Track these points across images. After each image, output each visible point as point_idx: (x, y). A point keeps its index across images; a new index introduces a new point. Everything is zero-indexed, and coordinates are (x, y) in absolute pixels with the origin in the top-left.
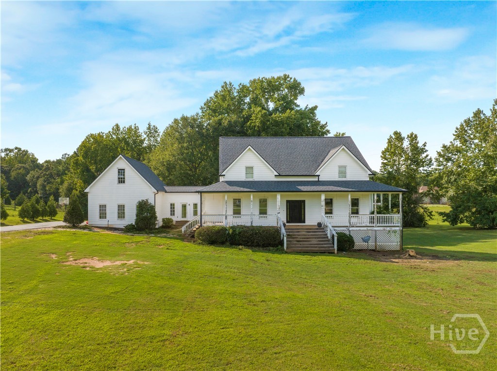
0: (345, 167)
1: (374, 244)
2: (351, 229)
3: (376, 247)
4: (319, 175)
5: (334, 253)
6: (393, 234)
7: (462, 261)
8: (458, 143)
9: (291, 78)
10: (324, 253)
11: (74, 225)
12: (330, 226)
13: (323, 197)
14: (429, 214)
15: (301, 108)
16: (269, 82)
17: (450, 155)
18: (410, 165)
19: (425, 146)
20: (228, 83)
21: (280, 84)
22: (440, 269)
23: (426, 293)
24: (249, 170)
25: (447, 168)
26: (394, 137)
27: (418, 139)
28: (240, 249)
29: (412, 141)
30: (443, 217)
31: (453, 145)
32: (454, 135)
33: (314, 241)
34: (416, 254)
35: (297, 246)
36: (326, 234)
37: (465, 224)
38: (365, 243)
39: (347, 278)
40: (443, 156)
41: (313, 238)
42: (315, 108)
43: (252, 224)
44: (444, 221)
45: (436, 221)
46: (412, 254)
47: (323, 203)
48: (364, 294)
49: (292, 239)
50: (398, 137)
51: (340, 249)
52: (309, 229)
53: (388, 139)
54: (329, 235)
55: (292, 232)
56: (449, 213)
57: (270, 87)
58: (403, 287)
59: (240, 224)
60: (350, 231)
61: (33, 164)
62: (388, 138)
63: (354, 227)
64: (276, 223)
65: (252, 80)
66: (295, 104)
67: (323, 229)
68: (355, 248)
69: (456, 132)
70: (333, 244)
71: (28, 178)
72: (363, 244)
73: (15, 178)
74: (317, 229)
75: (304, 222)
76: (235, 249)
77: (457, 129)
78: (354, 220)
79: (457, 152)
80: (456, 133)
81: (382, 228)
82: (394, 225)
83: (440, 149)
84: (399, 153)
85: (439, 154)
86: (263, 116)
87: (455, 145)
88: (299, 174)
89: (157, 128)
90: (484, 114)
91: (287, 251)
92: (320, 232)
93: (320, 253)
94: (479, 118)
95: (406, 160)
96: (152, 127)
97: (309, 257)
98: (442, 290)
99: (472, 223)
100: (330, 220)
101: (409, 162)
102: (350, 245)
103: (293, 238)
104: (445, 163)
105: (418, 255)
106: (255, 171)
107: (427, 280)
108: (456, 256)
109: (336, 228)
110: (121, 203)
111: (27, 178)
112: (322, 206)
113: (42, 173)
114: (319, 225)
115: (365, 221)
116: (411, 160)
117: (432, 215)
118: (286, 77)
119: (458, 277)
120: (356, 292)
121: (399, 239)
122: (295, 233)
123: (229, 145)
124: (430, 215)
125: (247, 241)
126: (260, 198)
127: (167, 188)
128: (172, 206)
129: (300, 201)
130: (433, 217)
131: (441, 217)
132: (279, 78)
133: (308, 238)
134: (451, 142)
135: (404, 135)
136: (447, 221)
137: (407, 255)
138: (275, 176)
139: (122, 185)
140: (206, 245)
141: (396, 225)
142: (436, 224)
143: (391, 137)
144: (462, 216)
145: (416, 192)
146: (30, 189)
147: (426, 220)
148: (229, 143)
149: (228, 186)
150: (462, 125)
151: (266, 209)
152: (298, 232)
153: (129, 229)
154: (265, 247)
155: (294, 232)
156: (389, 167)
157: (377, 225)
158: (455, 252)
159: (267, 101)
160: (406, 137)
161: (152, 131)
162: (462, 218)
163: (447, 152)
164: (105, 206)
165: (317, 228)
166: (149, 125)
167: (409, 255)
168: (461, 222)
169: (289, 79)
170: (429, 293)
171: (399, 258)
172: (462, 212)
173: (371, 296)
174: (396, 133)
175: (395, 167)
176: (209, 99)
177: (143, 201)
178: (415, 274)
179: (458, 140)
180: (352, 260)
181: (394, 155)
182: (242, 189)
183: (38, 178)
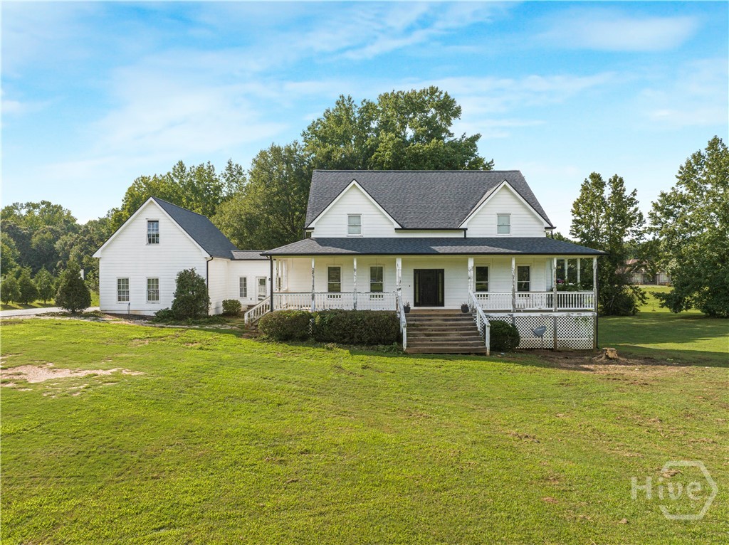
0: (508, 215)
1: (552, 339)
2: (515, 315)
3: (555, 344)
4: (467, 229)
5: (484, 354)
6: (583, 324)
7: (693, 367)
8: (683, 190)
9: (441, 93)
10: (469, 354)
11: (73, 312)
12: (480, 310)
13: (471, 263)
14: (640, 296)
15: (455, 137)
16: (408, 99)
17: (671, 207)
18: (613, 224)
19: (635, 195)
20: (346, 98)
21: (424, 101)
22: (657, 380)
23: (631, 428)
24: (354, 219)
25: (666, 227)
26: (590, 181)
27: (624, 185)
28: (328, 349)
29: (615, 188)
30: (661, 300)
31: (675, 193)
32: (678, 177)
33: (454, 335)
34: (618, 355)
35: (425, 342)
36: (475, 324)
37: (694, 311)
38: (538, 339)
39: (493, 400)
40: (661, 209)
41: (452, 330)
42: (477, 137)
43: (355, 307)
44: (662, 306)
45: (651, 306)
46: (611, 355)
47: (472, 273)
48: (514, 432)
49: (418, 332)
50: (597, 180)
51: (496, 348)
52: (449, 315)
53: (582, 185)
54: (478, 325)
55: (419, 320)
56: (669, 295)
57: (411, 105)
58: (591, 417)
59: (334, 308)
60: (514, 318)
61: (67, 225)
62: (583, 183)
63: (520, 311)
64: (395, 307)
65: (383, 95)
66: (447, 131)
67: (471, 315)
68: (521, 345)
69: (680, 173)
70: (485, 338)
71: (58, 245)
72: (534, 339)
73: (37, 246)
74: (461, 315)
75: (443, 305)
76: (320, 349)
77: (682, 168)
78: (521, 301)
79: (681, 202)
80: (680, 175)
81: (565, 314)
82: (585, 308)
83: (656, 199)
84: (597, 206)
85: (656, 206)
86: (396, 146)
87: (678, 193)
88: (434, 227)
89: (241, 169)
90: (723, 145)
91: (408, 351)
92: (465, 320)
93: (462, 354)
94: (716, 150)
95: (607, 217)
96: (233, 167)
97: (439, 362)
98: (661, 421)
99: (704, 308)
100: (483, 301)
101: (611, 219)
102: (512, 341)
103: (421, 330)
104: (663, 219)
105: (622, 357)
106: (364, 221)
107: (634, 403)
108: (682, 359)
109: (491, 314)
110: (153, 275)
111: (55, 246)
112: (469, 278)
113: (78, 237)
114: (465, 308)
115: (538, 301)
116: (614, 216)
117: (645, 298)
118: (433, 91)
119: (687, 396)
120: (500, 428)
121: (592, 332)
122: (424, 322)
123: (327, 182)
124: (643, 297)
125: (341, 335)
126: (372, 266)
127: (235, 254)
128: (243, 281)
129: (436, 270)
130: (646, 301)
131: (658, 300)
132: (423, 92)
133: (444, 330)
134: (673, 188)
135: (605, 178)
136: (667, 306)
137: (604, 357)
138: (396, 229)
139: (153, 246)
140: (275, 343)
141: (588, 308)
142: (650, 311)
143: (586, 182)
144: (689, 298)
145: (623, 264)
146: (59, 262)
147: (637, 306)
148: (327, 180)
149: (318, 245)
150: (689, 163)
151: (381, 284)
152: (430, 320)
153: (163, 318)
154: (372, 345)
155: (423, 320)
156: (583, 226)
157: (558, 309)
158: (680, 351)
159: (403, 127)
160: (608, 182)
161: (234, 172)
162: (688, 302)
163: (667, 204)
164: (127, 280)
165: (461, 313)
166: (230, 163)
167: (607, 356)
168: (688, 308)
169: (437, 94)
170: (636, 429)
171: (591, 362)
172: (689, 293)
173: (527, 437)
174: (594, 176)
175: (592, 227)
176: (316, 121)
177: (186, 271)
178: (613, 391)
179: (683, 185)
180: (512, 366)
181: (591, 209)
182: (339, 250)
183: (72, 245)
